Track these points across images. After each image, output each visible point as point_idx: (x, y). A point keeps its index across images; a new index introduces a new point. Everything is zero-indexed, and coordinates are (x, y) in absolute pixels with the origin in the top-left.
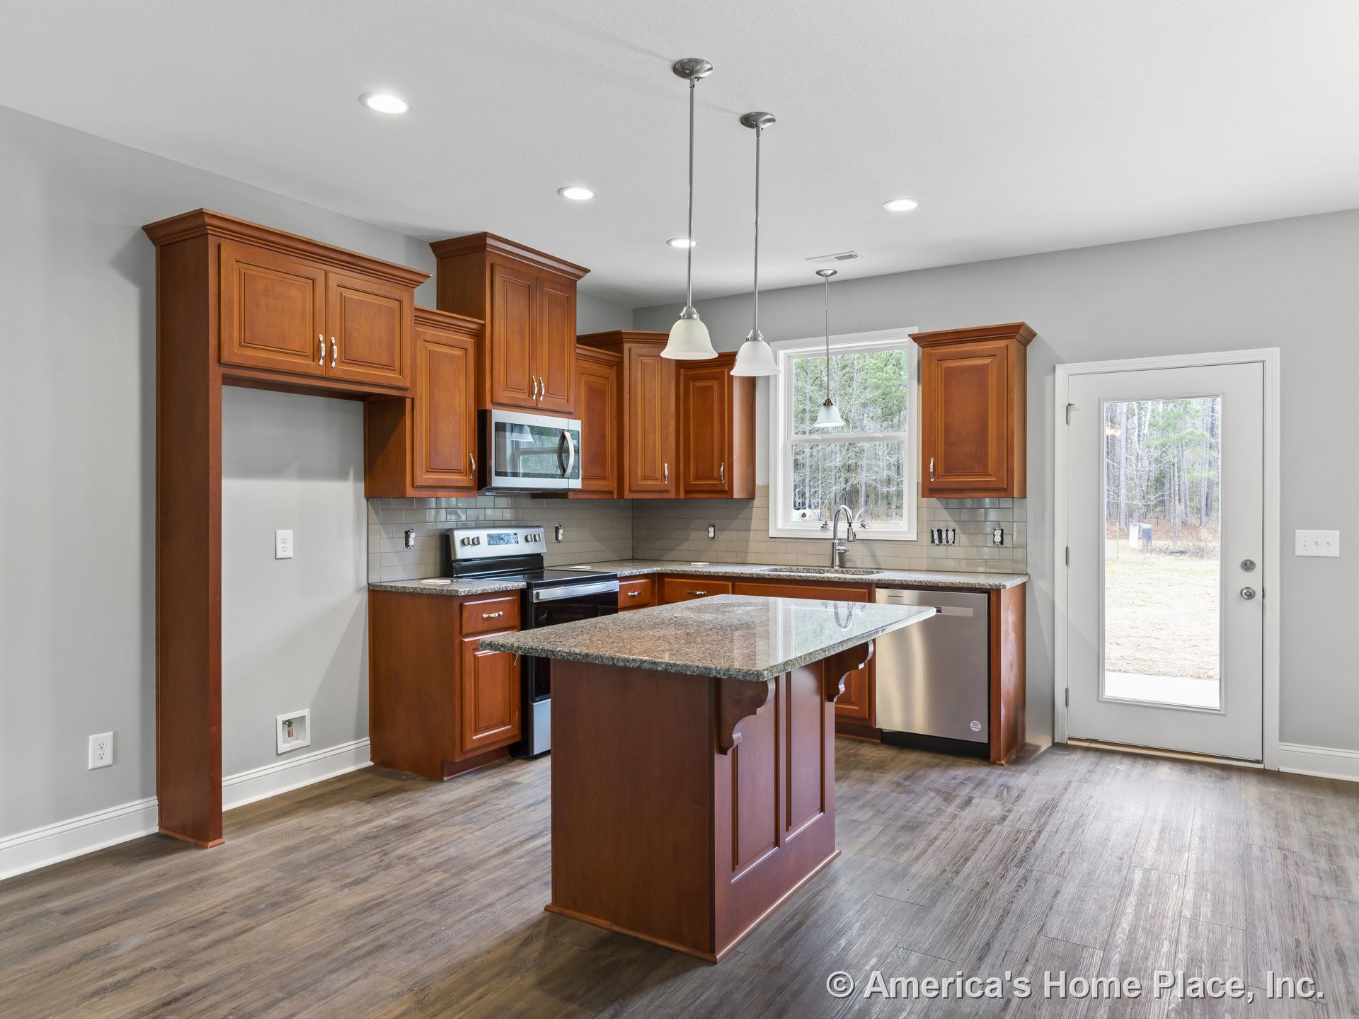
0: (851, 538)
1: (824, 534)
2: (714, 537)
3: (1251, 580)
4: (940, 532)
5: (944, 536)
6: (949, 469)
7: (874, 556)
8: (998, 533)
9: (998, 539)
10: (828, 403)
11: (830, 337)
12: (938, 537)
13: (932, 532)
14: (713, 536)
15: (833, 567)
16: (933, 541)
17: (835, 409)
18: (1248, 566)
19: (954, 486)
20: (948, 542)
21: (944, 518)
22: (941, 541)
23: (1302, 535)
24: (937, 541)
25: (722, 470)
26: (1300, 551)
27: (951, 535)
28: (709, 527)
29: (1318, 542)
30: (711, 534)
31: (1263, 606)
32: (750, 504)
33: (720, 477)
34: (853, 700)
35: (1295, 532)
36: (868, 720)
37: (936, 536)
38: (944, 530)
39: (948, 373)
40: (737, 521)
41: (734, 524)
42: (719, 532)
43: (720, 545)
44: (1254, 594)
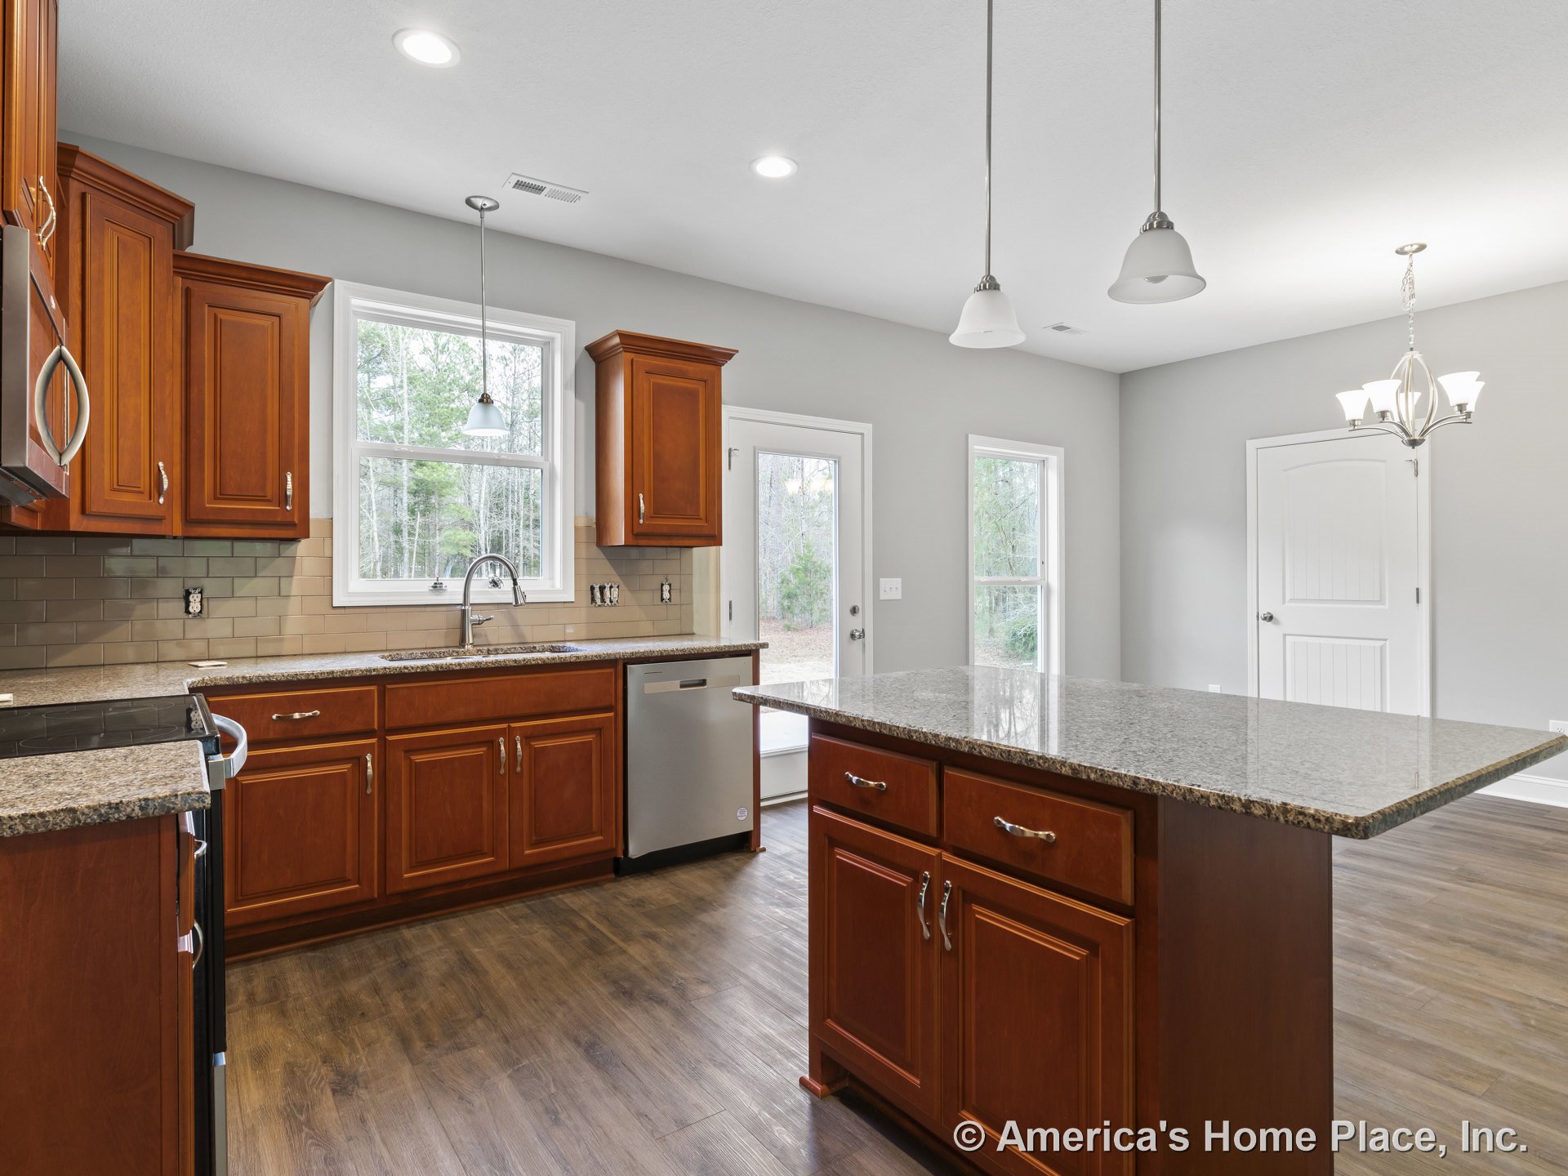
1: (438, 597)
2: (201, 612)
3: (855, 623)
4: (602, 589)
5: (608, 594)
7: (515, 626)
8: (667, 587)
9: (667, 596)
10: (486, 400)
12: (595, 594)
13: (592, 588)
14: (198, 610)
15: (464, 647)
16: (593, 600)
18: (854, 610)
19: (657, 531)
20: (611, 602)
21: (605, 571)
22: (603, 600)
23: (884, 582)
24: (599, 601)
25: (289, 486)
26: (883, 596)
27: (615, 592)
28: (188, 593)
29: (892, 588)
30: (195, 607)
31: (864, 645)
32: (288, 550)
33: (284, 499)
34: (595, 828)
35: (881, 579)
36: (615, 850)
37: (598, 594)
38: (608, 586)
39: (658, 390)
40: (256, 580)
41: (246, 587)
42: (212, 603)
43: (216, 627)
44: (859, 635)
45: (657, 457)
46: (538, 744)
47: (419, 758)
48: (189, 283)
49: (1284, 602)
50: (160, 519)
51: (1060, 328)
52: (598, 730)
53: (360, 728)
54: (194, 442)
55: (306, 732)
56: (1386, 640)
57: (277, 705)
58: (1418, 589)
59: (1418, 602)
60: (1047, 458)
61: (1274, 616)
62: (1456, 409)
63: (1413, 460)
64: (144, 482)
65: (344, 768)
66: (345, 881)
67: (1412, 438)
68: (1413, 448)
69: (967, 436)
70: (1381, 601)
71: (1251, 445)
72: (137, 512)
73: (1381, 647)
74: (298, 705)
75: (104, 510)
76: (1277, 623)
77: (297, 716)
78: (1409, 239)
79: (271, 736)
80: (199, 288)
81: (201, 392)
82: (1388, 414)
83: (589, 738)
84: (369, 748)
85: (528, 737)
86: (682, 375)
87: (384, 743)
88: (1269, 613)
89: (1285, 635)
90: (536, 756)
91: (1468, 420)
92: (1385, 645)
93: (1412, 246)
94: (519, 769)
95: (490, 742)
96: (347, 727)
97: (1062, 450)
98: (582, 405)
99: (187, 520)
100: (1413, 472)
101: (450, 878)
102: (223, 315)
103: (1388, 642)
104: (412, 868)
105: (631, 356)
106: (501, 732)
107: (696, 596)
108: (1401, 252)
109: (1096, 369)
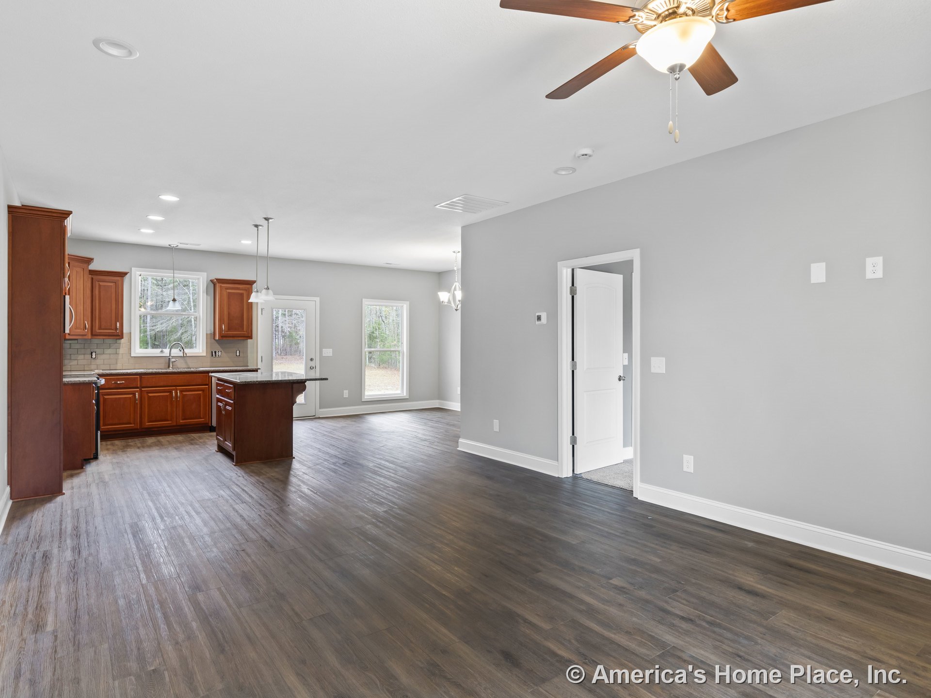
0: (185, 355)
1: (162, 355)
2: (95, 358)
3: (312, 364)
4: (215, 352)
5: (217, 354)
6: (229, 328)
7: (186, 363)
8: (238, 352)
9: (238, 354)
10: (174, 300)
11: (175, 271)
12: (213, 354)
13: (212, 352)
15: (169, 368)
16: (212, 355)
17: (177, 303)
18: (312, 360)
19: (231, 335)
20: (218, 356)
21: (217, 347)
22: (216, 356)
23: (324, 350)
24: (214, 356)
25: (118, 326)
26: (324, 355)
27: (220, 353)
28: (92, 353)
29: (328, 352)
30: (94, 356)
31: (315, 371)
32: (118, 341)
33: (116, 329)
34: (202, 416)
36: (209, 423)
37: (214, 354)
38: (217, 351)
39: (229, 294)
40: (110, 349)
41: (108, 351)
42: (98, 356)
43: (99, 362)
44: (313, 368)
45: (229, 314)
46: (184, 393)
47: (150, 395)
48: (93, 276)
50: (85, 335)
52: (203, 390)
53: (135, 386)
54: (93, 315)
55: (121, 387)
57: (114, 379)
60: (402, 305)
64: (82, 327)
65: (131, 396)
66: (131, 424)
69: (363, 299)
72: (81, 334)
74: (119, 379)
75: (73, 334)
77: (119, 382)
79: (112, 387)
80: (95, 277)
81: (96, 303)
83: (200, 392)
84: (137, 391)
85: (181, 391)
86: (238, 289)
87: (141, 391)
90: (184, 396)
94: (178, 399)
95: (171, 392)
96: (131, 386)
97: (408, 302)
98: (209, 298)
99: (92, 335)
101: (159, 426)
102: (101, 284)
104: (148, 422)
105: (220, 284)
106: (174, 389)
107: (249, 355)
109: (431, 272)
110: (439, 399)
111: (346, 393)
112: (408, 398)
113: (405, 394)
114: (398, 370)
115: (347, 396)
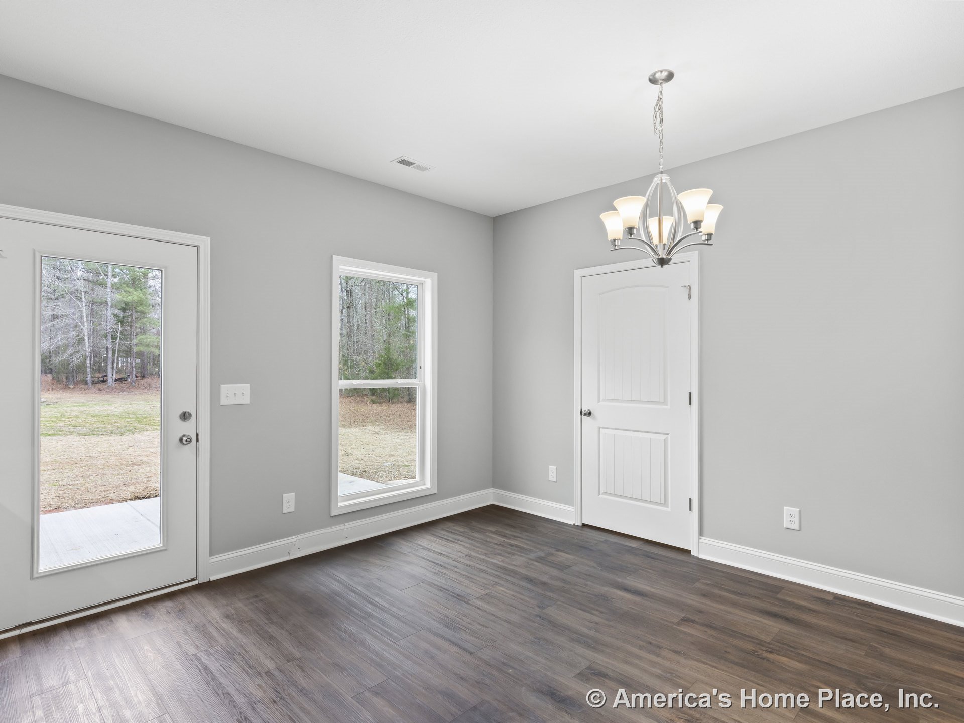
3: (188, 429)
18: (185, 416)
23: (225, 388)
26: (224, 401)
29: (238, 393)
31: (197, 449)
35: (222, 385)
44: (189, 441)
49: (599, 401)
51: (403, 162)
56: (668, 434)
58: (690, 393)
59: (690, 404)
60: (424, 281)
61: (592, 412)
62: (692, 226)
63: (687, 285)
67: (660, 257)
68: (662, 266)
69: (332, 256)
70: (664, 402)
71: (578, 273)
73: (665, 440)
76: (595, 418)
78: (660, 67)
82: (635, 231)
88: (589, 410)
89: (599, 428)
91: (710, 242)
92: (667, 437)
93: (661, 72)
97: (436, 275)
100: (687, 296)
103: (669, 436)
108: (653, 81)
109: (469, 211)
110: (493, 486)
111: (289, 502)
112: (436, 492)
113: (428, 484)
114: (412, 428)
115: (292, 509)
